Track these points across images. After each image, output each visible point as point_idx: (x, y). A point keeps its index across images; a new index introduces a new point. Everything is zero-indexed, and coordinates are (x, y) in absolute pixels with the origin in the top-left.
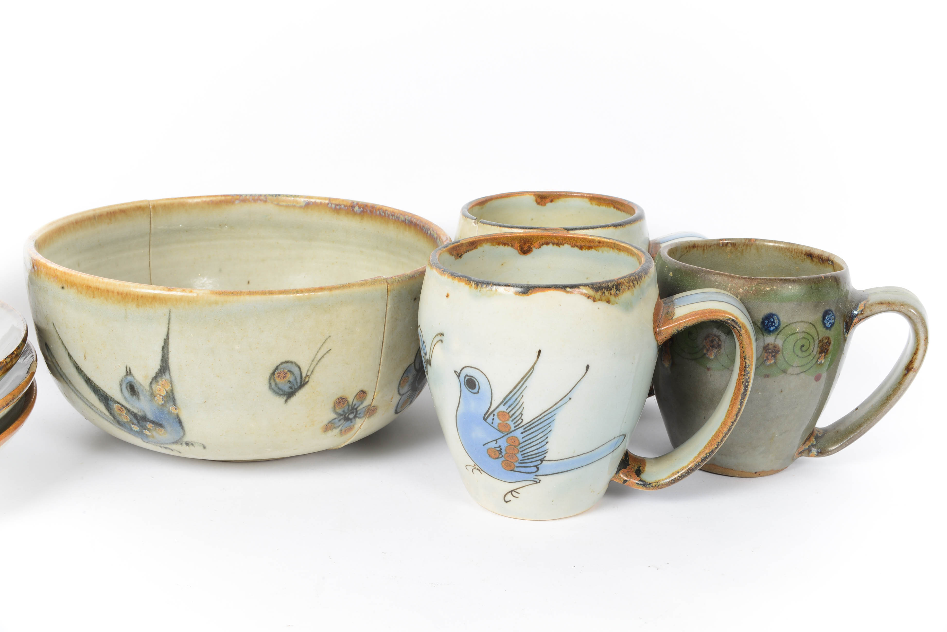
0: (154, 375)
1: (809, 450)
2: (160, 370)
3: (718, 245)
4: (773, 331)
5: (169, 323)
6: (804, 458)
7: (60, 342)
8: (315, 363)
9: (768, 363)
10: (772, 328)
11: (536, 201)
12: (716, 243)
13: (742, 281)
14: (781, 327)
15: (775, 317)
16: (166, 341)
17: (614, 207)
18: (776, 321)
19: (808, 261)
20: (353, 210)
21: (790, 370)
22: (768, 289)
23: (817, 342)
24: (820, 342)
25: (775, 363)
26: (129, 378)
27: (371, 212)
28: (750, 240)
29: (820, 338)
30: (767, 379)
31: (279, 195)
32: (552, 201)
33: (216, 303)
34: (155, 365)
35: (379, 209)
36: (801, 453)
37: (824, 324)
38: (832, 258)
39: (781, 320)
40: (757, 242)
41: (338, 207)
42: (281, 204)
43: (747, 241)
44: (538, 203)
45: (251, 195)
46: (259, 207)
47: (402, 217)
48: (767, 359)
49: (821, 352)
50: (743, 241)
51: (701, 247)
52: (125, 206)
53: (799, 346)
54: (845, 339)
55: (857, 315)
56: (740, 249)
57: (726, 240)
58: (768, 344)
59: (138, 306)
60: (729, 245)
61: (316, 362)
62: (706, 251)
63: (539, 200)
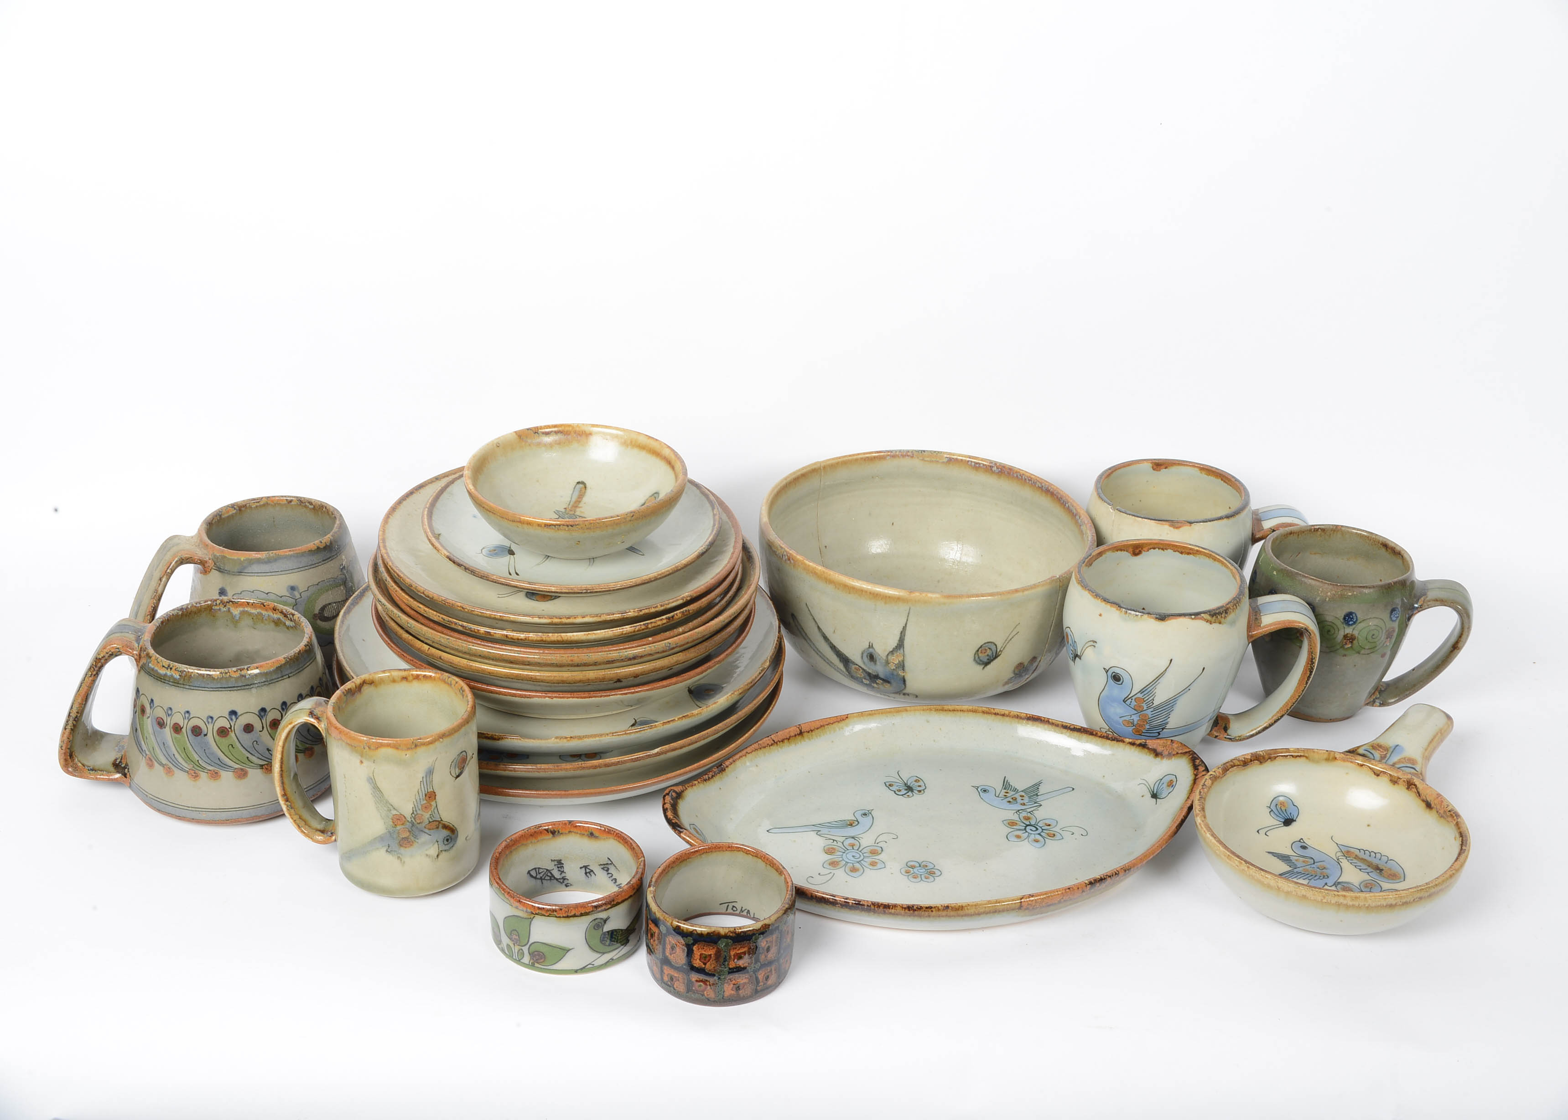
0: (891, 650)
1: (1374, 702)
2: (896, 647)
3: (1310, 530)
4: (1352, 625)
5: (908, 616)
6: (1368, 707)
7: (811, 618)
8: (1006, 642)
9: (1346, 646)
10: (1351, 623)
11: (1153, 467)
12: (1309, 528)
13: (1331, 587)
14: (1358, 621)
15: (1354, 615)
16: (904, 628)
17: (1222, 480)
18: (1355, 618)
19: (1384, 550)
20: (991, 469)
21: (1363, 652)
22: (1350, 594)
23: (1384, 631)
24: (1387, 631)
25: (1351, 647)
26: (871, 650)
27: (1009, 473)
28: (1337, 526)
29: (1387, 629)
30: (1345, 657)
31: (924, 451)
32: (1166, 468)
33: (944, 604)
34: (893, 642)
35: (1016, 472)
36: (1367, 704)
37: (1391, 618)
38: (1402, 552)
39: (1359, 616)
40: (1343, 529)
41: (977, 465)
42: (926, 459)
43: (1335, 527)
44: (1154, 469)
45: (900, 451)
46: (907, 462)
47: (1038, 484)
48: (1346, 644)
49: (1387, 638)
50: (1332, 527)
51: (1296, 533)
52: (805, 471)
53: (1371, 635)
54: (1407, 625)
55: (1417, 608)
56: (1328, 533)
57: (1317, 525)
58: (1348, 634)
59: (886, 603)
60: (1320, 530)
61: (1008, 641)
62: (1300, 536)
63: (1155, 467)
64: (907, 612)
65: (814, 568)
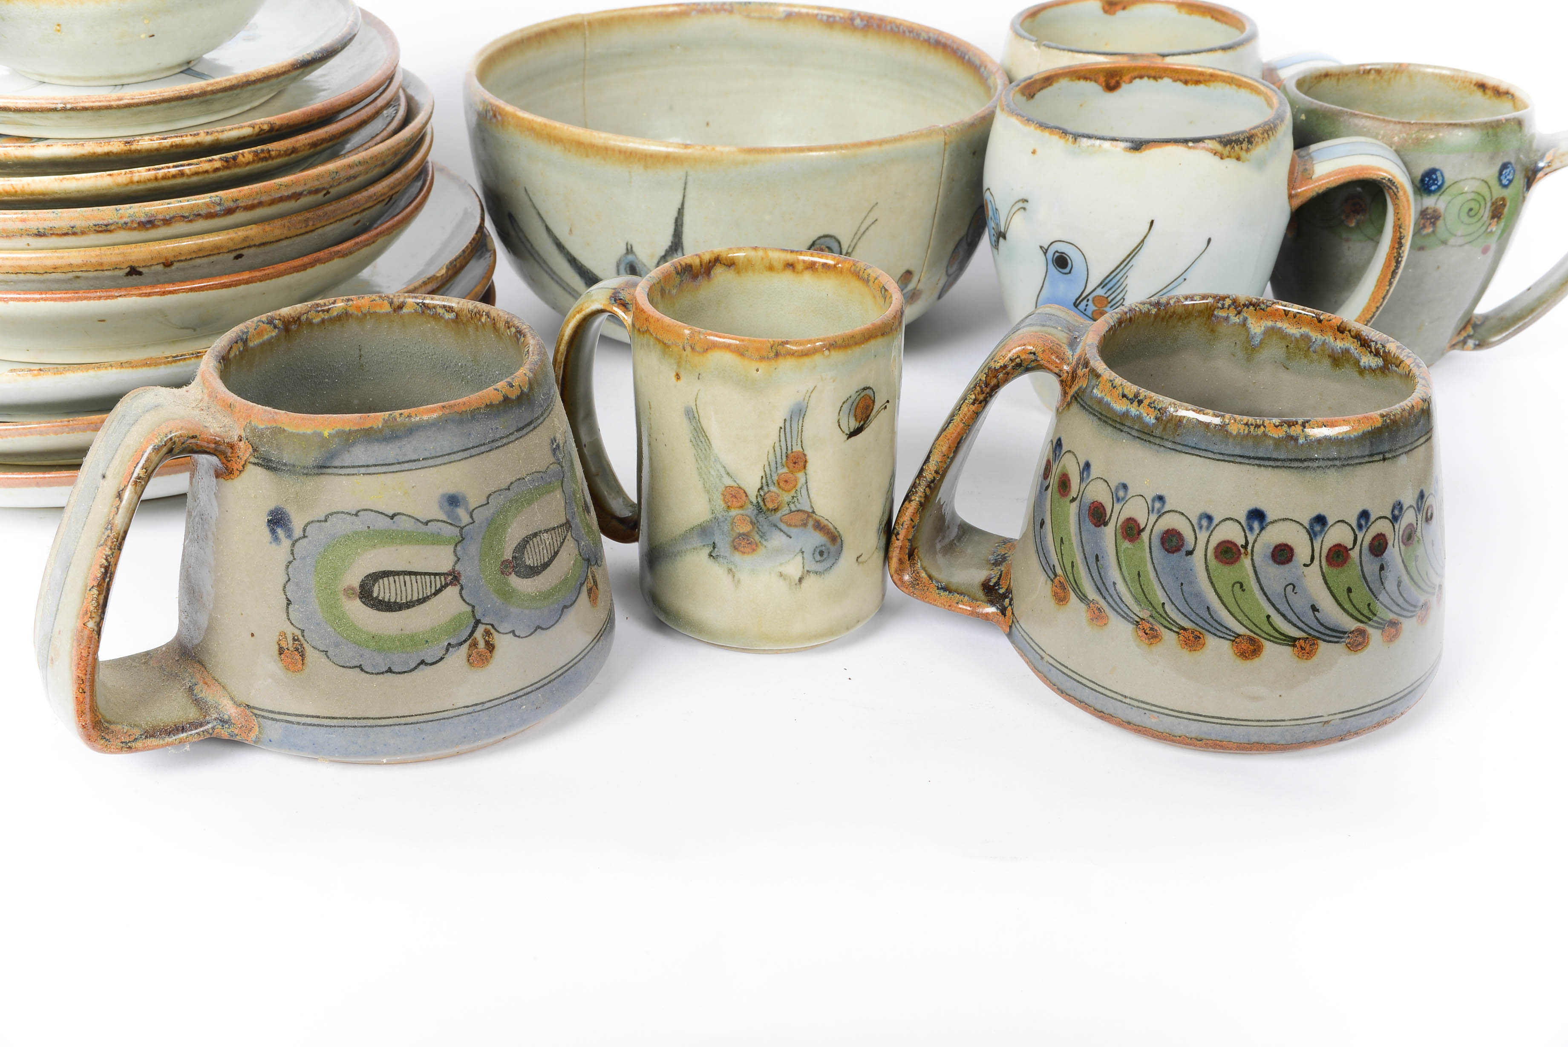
0: (663, 253)
1: (1464, 342)
2: (671, 247)
3: (1358, 72)
4: (1434, 192)
5: (685, 189)
6: (1456, 352)
7: (534, 212)
8: (857, 237)
9: (1425, 232)
10: (1433, 188)
11: (1104, 9)
12: (1355, 69)
13: (1399, 127)
14: (1446, 185)
15: (1438, 174)
16: (681, 211)
17: (1212, 17)
18: (1440, 178)
19: (1479, 94)
20: (853, 24)
21: (1452, 241)
22: (1432, 137)
23: (1489, 204)
24: (1493, 204)
25: (1434, 232)
26: (630, 257)
27: (879, 26)
28: (1401, 65)
29: (1494, 199)
30: (1421, 252)
31: (750, 3)
32: (1124, 8)
33: (744, 163)
34: (665, 240)
35: (891, 23)
36: (1453, 346)
37: (1500, 181)
38: (1512, 91)
39: (1446, 176)
40: (1411, 68)
41: (831, 19)
42: (753, 15)
43: (1397, 66)
44: (1106, 12)
45: (712, 4)
46: (723, 20)
47: (924, 35)
48: (1424, 227)
49: (1493, 217)
50: (1392, 66)
51: (1335, 75)
52: (555, 24)
53: (1466, 210)
54: (1524, 198)
55: (1542, 168)
56: (1386, 77)
57: (1368, 65)
58: (1427, 208)
59: (646, 167)
60: (1373, 72)
61: (859, 235)
62: (1341, 81)
63: (1107, 8)
64: (683, 182)
65: (530, 121)
